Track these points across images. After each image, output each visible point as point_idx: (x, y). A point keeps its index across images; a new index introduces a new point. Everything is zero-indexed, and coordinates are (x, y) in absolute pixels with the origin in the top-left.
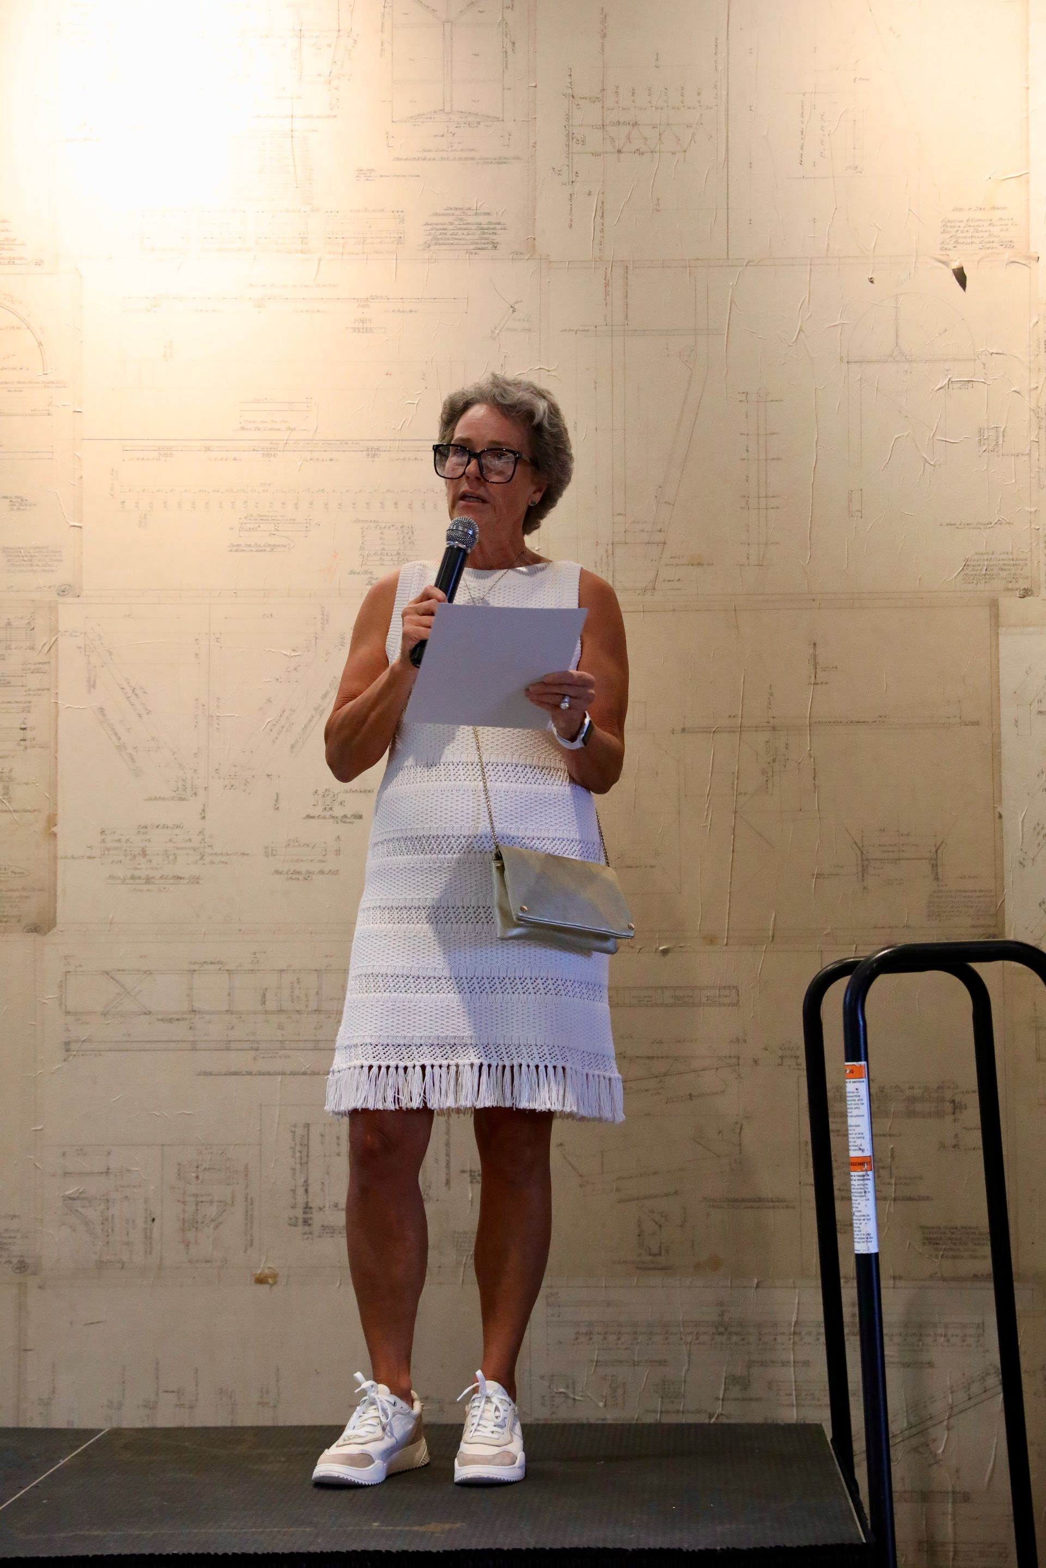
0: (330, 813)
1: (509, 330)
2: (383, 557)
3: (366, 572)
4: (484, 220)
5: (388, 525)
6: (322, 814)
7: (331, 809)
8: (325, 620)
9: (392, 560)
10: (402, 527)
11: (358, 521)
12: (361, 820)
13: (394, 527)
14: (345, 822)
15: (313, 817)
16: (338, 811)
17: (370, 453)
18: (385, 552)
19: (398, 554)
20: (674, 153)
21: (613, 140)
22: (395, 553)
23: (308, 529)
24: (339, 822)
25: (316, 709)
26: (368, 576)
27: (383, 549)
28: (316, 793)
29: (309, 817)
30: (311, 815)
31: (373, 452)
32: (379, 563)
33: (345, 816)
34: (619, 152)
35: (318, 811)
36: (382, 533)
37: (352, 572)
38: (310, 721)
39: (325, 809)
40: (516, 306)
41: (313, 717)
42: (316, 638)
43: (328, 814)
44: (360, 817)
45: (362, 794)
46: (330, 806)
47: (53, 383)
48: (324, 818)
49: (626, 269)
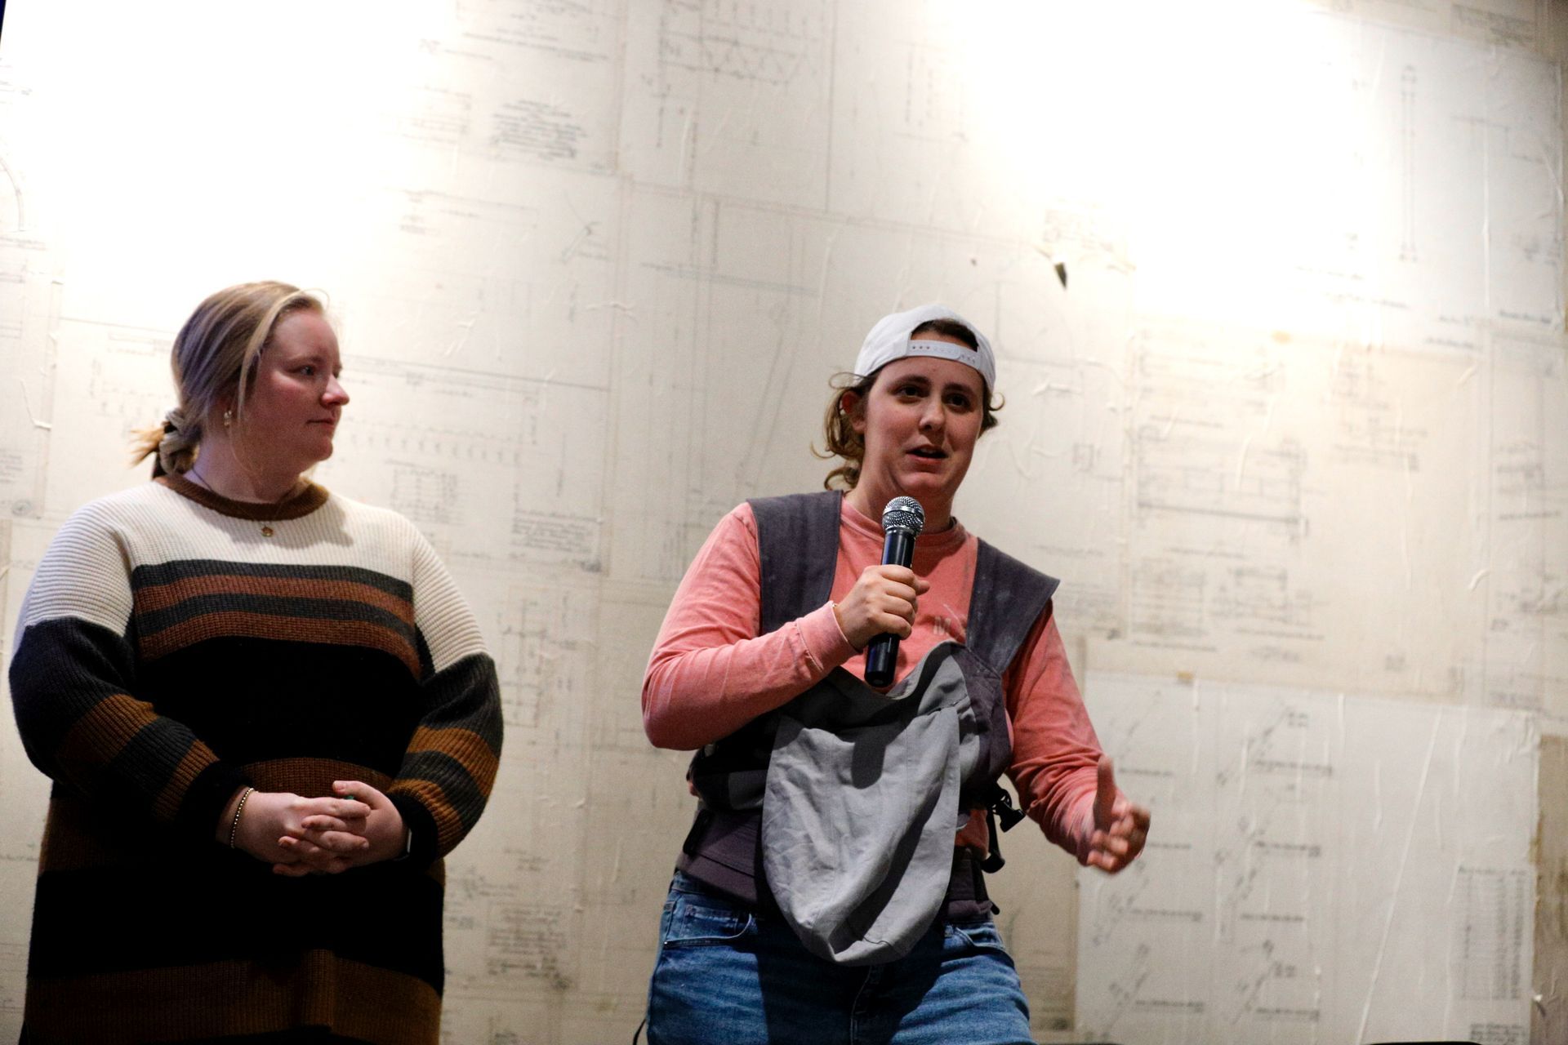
1: (583, 254)
2: (419, 511)
4: (562, 121)
5: (426, 471)
10: (443, 475)
11: (390, 462)
13: (434, 475)
18: (421, 504)
19: (437, 508)
20: (775, 83)
21: (710, 56)
22: (433, 506)
27: (419, 501)
31: (415, 379)
34: (717, 70)
36: (418, 480)
40: (594, 228)
47: (29, 242)
49: (717, 204)
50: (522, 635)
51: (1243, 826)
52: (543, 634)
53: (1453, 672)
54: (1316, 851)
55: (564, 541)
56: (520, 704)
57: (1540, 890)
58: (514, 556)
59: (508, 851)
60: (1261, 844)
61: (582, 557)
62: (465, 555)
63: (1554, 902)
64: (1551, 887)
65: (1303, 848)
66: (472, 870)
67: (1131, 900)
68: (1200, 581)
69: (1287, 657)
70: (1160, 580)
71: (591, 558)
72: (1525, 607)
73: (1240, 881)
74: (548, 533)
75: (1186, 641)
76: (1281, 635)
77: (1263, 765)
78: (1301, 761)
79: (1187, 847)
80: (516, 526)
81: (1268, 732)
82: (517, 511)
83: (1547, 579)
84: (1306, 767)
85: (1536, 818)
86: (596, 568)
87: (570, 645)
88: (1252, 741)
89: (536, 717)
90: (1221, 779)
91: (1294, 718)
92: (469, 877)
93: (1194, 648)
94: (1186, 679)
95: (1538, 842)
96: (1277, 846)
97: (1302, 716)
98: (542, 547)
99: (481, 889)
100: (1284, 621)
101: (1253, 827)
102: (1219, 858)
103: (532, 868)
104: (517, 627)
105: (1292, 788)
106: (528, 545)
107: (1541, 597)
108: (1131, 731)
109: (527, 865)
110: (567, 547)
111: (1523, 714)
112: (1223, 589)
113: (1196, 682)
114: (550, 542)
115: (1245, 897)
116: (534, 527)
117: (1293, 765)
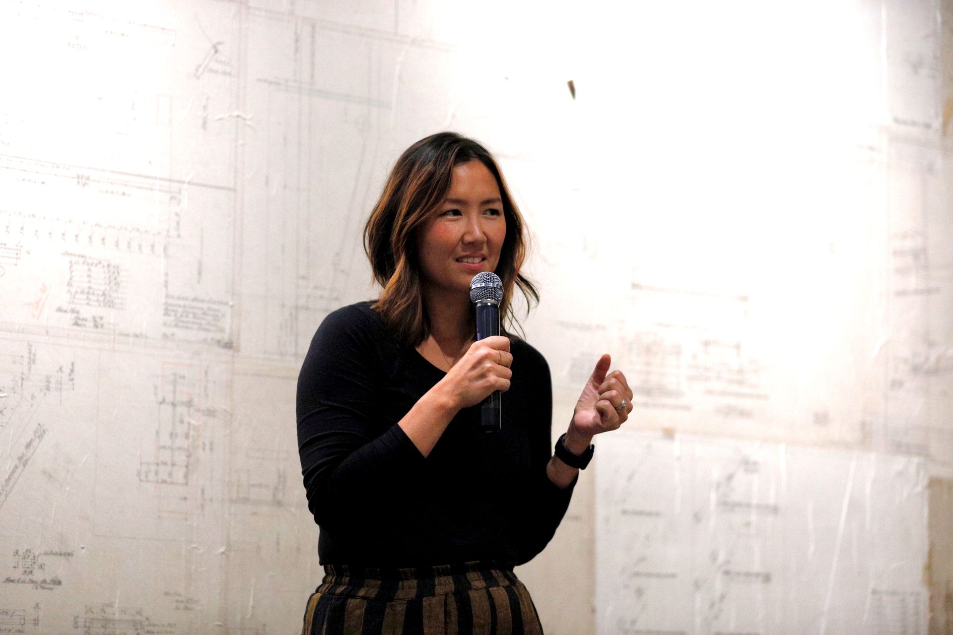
0: (31, 577)
1: (211, 71)
2: (91, 297)
3: (73, 311)
5: (95, 262)
6: (23, 577)
7: (31, 572)
8: (32, 361)
9: (98, 300)
10: (109, 266)
11: (66, 254)
12: (60, 587)
13: (101, 265)
14: (44, 588)
15: (12, 581)
16: (38, 576)
17: (80, 181)
18: (91, 291)
19: (104, 294)
22: (101, 293)
23: (18, 256)
24: (39, 587)
25: (20, 459)
26: (74, 315)
27: (90, 288)
28: (17, 553)
29: (9, 580)
30: (12, 578)
31: (83, 181)
32: (85, 302)
33: (44, 581)
35: (17, 574)
36: (89, 270)
37: (59, 310)
38: (13, 472)
39: (25, 572)
40: (220, 47)
41: (16, 467)
42: (23, 379)
43: (27, 578)
44: (59, 583)
45: (62, 557)
46: (30, 570)
48: (24, 582)
49: (313, 27)
50: (174, 405)
51: (714, 557)
52: (189, 404)
53: (863, 425)
54: (767, 578)
55: (203, 322)
56: (173, 465)
57: (932, 609)
58: (165, 336)
59: (167, 594)
60: (727, 573)
61: (218, 336)
62: (127, 335)
63: (942, 619)
64: (940, 605)
65: (758, 575)
66: (139, 613)
67: (633, 622)
68: (677, 351)
69: (743, 414)
70: (648, 350)
71: (226, 337)
72: (916, 369)
73: (712, 605)
74: (191, 316)
75: (670, 401)
76: (738, 395)
77: (727, 505)
78: (755, 501)
79: (673, 576)
80: (166, 309)
81: (730, 478)
82: (167, 296)
83: (931, 345)
84: (759, 507)
85: (926, 548)
86: (229, 345)
87: (211, 413)
88: (718, 486)
89: (186, 476)
90: (697, 517)
91: (749, 466)
92: (138, 618)
93: (675, 407)
94: (669, 434)
95: (929, 567)
96: (738, 574)
97: (755, 463)
98: (187, 328)
99: (147, 628)
100: (740, 383)
101: (722, 557)
102: (697, 585)
103: (186, 608)
104: (170, 398)
105: (748, 524)
106: (176, 326)
107: (927, 359)
108: (630, 478)
109: (182, 606)
110: (207, 327)
111: (916, 460)
112: (695, 357)
113: (678, 436)
114: (194, 323)
115: (716, 617)
116: (180, 310)
117: (749, 505)
